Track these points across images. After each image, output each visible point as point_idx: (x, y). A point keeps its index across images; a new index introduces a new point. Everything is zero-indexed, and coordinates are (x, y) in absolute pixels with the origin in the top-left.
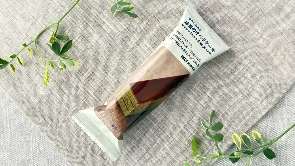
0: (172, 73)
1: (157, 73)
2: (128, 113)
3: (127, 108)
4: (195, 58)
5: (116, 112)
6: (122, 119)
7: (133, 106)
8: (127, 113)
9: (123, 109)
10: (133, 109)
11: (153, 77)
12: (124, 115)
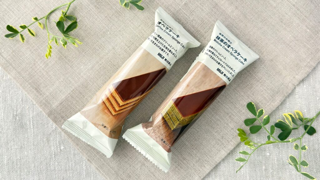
1: (196, 87)
3: (173, 122)
4: (230, 69)
5: (163, 127)
6: (170, 133)
7: (179, 120)
8: (173, 127)
9: (169, 124)
12: (171, 129)
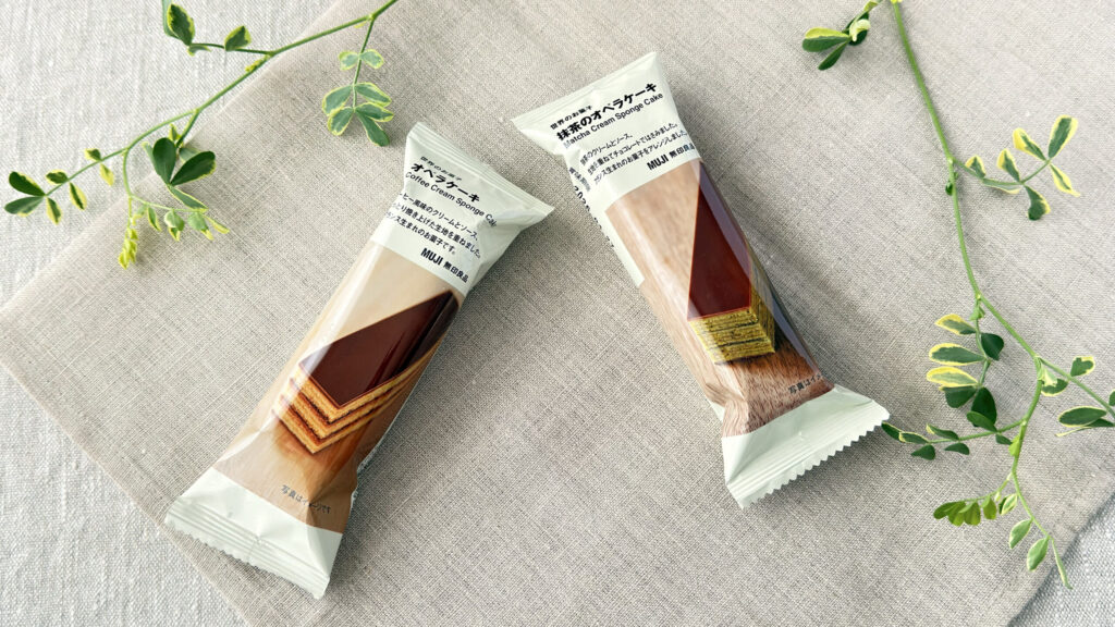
0: (688, 201)
1: (679, 240)
2: (769, 341)
3: (753, 340)
4: (662, 137)
5: (756, 373)
6: (781, 361)
7: (753, 323)
8: (767, 345)
9: (755, 353)
10: (759, 326)
11: (686, 252)
12: (770, 354)
